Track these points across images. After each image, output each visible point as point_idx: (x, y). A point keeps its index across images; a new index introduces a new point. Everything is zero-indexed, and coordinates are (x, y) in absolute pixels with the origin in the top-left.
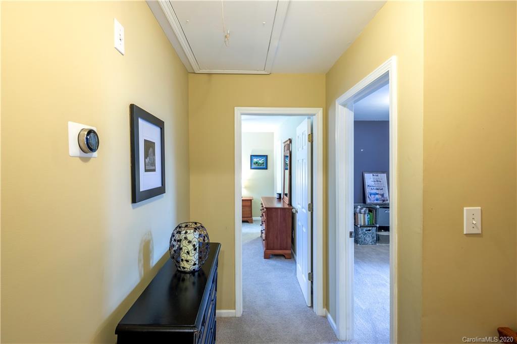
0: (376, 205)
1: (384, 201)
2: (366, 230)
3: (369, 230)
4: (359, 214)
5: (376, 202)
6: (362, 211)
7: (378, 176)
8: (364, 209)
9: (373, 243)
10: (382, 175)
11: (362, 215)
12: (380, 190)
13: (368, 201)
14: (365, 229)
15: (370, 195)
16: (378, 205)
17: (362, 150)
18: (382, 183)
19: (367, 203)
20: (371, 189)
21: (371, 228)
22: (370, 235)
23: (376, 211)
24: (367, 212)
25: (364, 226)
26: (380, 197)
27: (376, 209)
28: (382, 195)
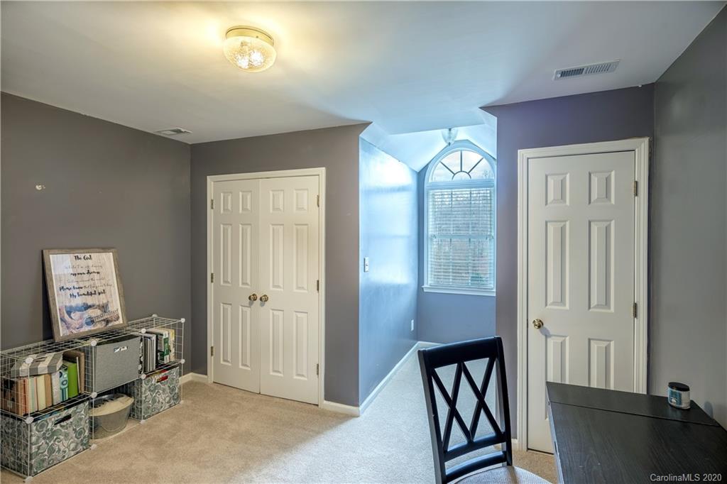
0: (86, 338)
1: (107, 321)
2: (59, 422)
3: (68, 417)
4: (30, 381)
5: (86, 329)
6: (43, 367)
7: (91, 258)
8: (49, 357)
9: (80, 448)
10: (104, 255)
11: (41, 380)
12: (97, 296)
13: (62, 332)
14: (55, 418)
15: (69, 313)
16: (94, 336)
17: (38, 188)
18: (102, 275)
19: (57, 340)
20: (72, 295)
21: (71, 411)
22: (71, 430)
23: (87, 357)
24: (60, 363)
25: (50, 410)
26: (98, 312)
27: (88, 352)
28: (104, 308)
